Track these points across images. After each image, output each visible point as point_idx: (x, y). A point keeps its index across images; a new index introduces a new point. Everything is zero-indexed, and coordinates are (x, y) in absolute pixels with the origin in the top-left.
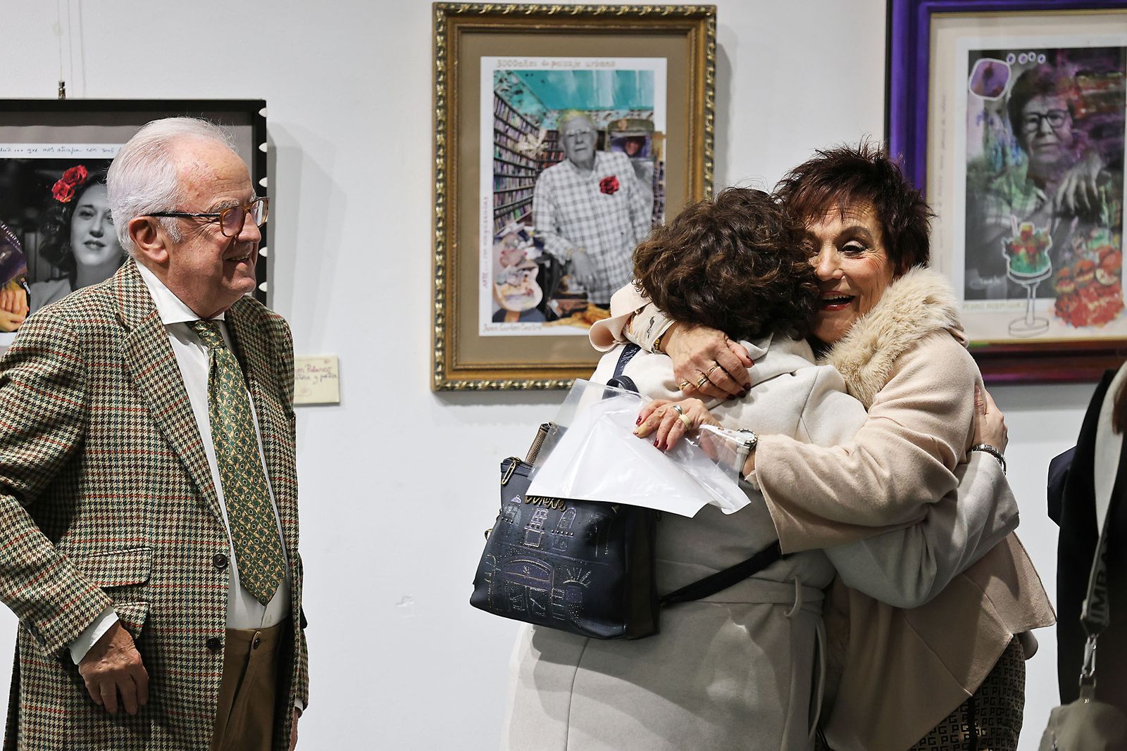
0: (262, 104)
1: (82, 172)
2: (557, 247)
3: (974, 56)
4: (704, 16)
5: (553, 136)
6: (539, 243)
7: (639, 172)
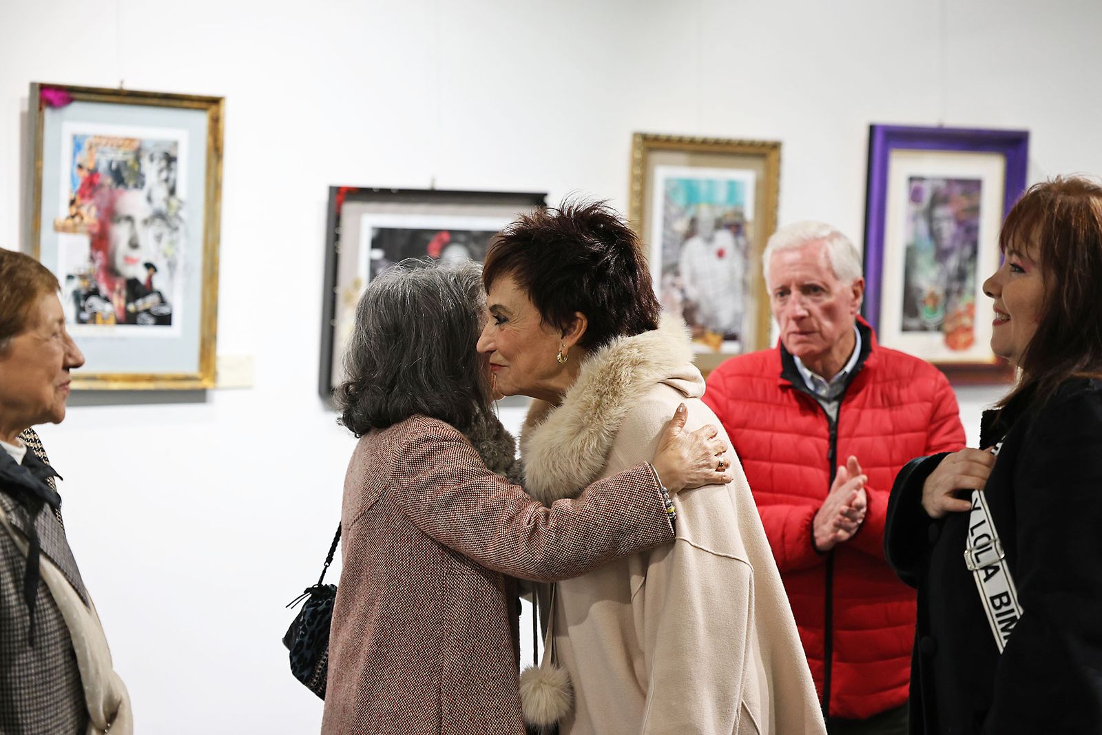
0: (545, 195)
1: (446, 237)
2: (692, 293)
3: (912, 179)
4: (776, 146)
5: (693, 221)
6: (683, 291)
7: (737, 245)
